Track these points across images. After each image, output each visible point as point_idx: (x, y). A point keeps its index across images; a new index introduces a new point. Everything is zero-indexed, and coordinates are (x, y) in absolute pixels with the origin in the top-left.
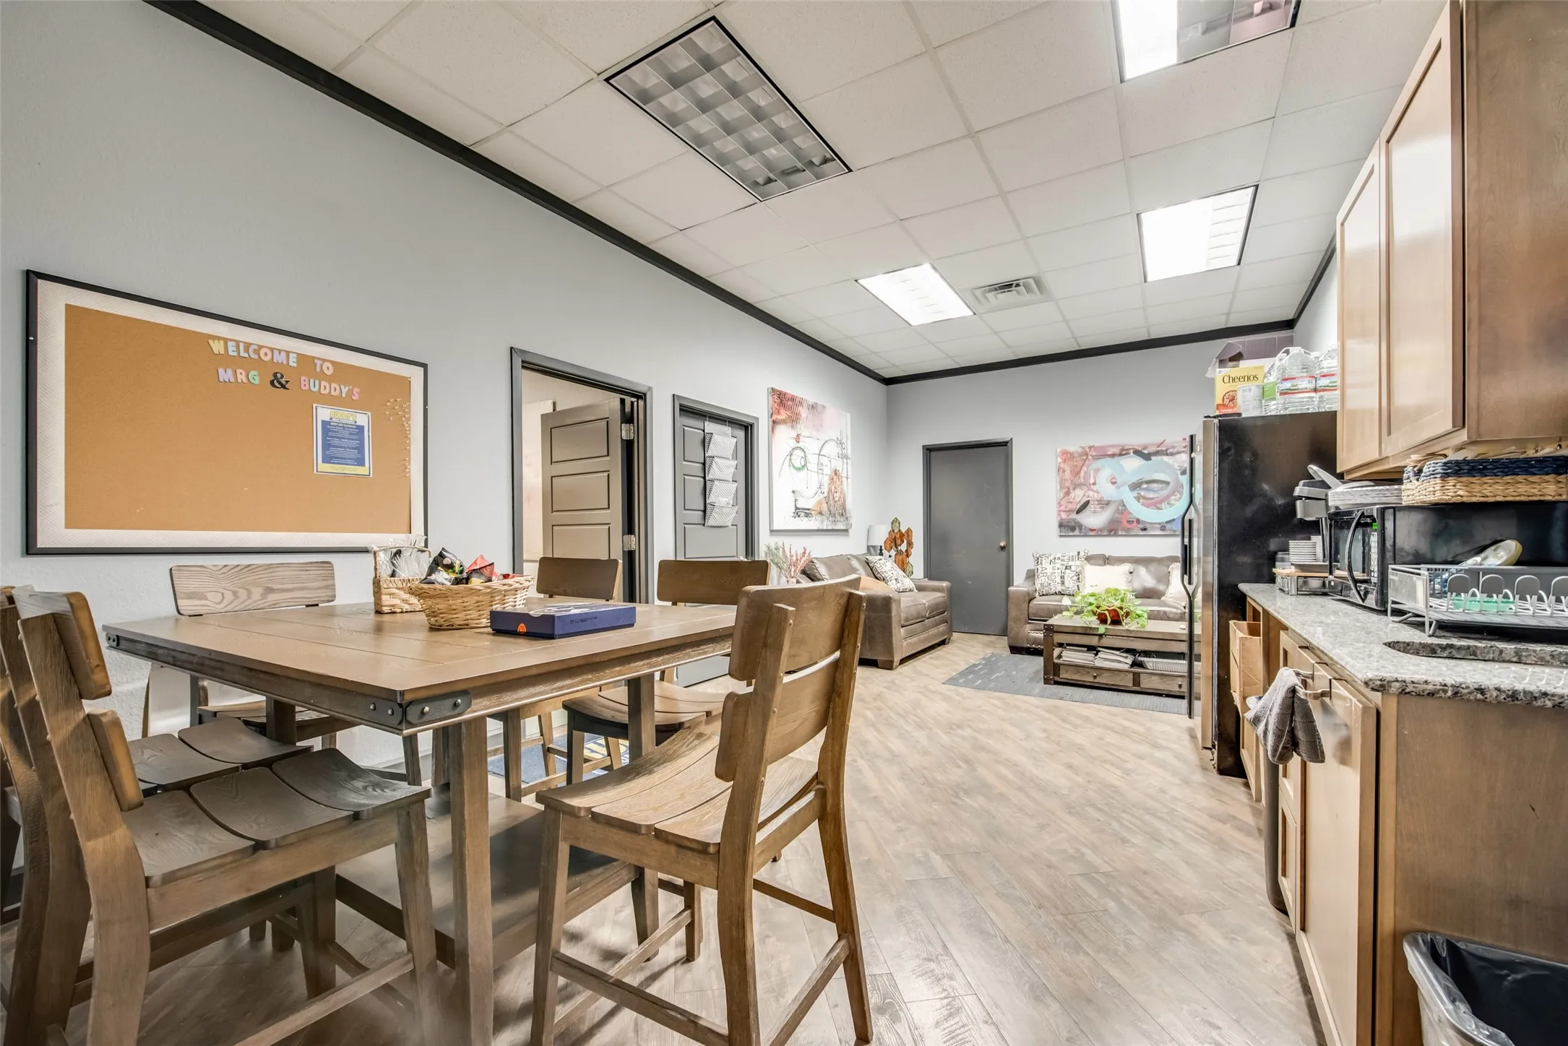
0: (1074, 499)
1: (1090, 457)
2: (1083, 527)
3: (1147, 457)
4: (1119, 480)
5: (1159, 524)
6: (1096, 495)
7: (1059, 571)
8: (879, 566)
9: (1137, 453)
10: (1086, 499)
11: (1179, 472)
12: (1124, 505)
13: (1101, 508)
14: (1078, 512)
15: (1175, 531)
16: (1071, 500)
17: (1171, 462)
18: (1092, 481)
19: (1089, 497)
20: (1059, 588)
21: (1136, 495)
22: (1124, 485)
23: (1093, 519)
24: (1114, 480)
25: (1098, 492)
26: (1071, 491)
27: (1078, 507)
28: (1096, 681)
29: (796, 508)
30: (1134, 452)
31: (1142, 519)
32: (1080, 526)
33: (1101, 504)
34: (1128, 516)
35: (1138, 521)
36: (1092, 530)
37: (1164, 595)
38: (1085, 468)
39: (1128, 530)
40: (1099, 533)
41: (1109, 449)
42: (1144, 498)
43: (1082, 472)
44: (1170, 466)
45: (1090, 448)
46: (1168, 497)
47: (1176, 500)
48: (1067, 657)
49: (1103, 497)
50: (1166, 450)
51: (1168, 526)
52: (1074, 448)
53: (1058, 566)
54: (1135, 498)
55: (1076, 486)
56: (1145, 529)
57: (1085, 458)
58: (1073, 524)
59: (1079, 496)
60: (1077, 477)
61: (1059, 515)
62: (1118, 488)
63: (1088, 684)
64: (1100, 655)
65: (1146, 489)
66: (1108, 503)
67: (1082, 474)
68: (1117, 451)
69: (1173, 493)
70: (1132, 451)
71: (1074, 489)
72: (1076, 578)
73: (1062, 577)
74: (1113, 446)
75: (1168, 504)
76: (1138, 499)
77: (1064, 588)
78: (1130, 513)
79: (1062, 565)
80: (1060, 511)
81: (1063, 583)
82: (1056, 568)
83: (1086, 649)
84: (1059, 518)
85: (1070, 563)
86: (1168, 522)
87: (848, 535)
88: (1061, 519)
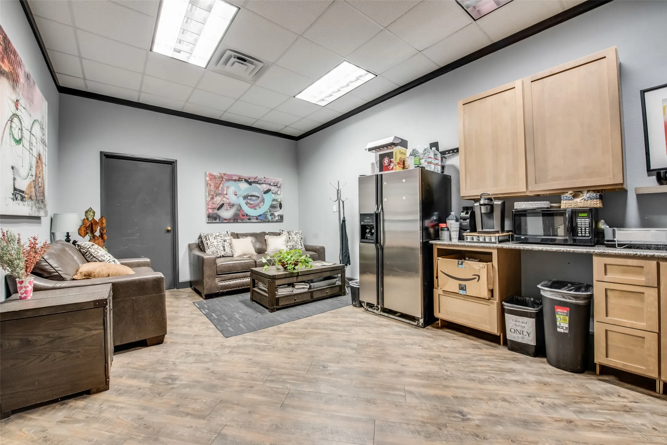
0: (216, 202)
1: (224, 180)
2: (221, 218)
3: (250, 183)
4: (238, 193)
5: (256, 216)
6: (227, 200)
7: (221, 243)
8: (93, 251)
9: (246, 181)
10: (222, 202)
11: (263, 193)
12: (241, 207)
13: (230, 207)
14: (218, 209)
15: (262, 220)
16: (214, 202)
17: (259, 187)
18: (225, 193)
19: (224, 201)
20: (223, 253)
21: (246, 202)
22: (240, 196)
23: (226, 214)
24: (236, 193)
25: (228, 199)
26: (214, 197)
27: (218, 206)
28: (296, 302)
29: (15, 189)
30: (245, 180)
31: (248, 214)
32: (219, 217)
33: (230, 205)
34: (243, 212)
35: (247, 215)
36: (226, 219)
37: (266, 251)
38: (222, 185)
39: (243, 220)
40: (229, 221)
41: (233, 176)
42: (249, 203)
43: (220, 187)
44: (259, 189)
45: (224, 174)
46: (258, 205)
47: (262, 206)
48: (280, 292)
49: (230, 202)
50: (258, 181)
51: (259, 218)
52: (216, 173)
53: (219, 240)
54: (245, 203)
55: (217, 195)
56: (249, 219)
57: (221, 179)
58: (216, 216)
59: (218, 200)
60: (217, 190)
61: (208, 210)
62: (238, 197)
63: (292, 305)
64: (296, 287)
65: (250, 199)
66: (233, 205)
67: (220, 188)
68: (237, 178)
69: (260, 203)
70: (244, 180)
71: (216, 196)
72: (230, 246)
73: (224, 247)
74: (235, 175)
75: (259, 207)
76: (247, 204)
77: (225, 253)
78: (243, 211)
79: (221, 239)
80: (208, 208)
81: (224, 250)
82: (219, 242)
83: (287, 285)
84: (208, 213)
85: (226, 238)
86: (259, 216)
87: (40, 223)
88: (209, 213)
